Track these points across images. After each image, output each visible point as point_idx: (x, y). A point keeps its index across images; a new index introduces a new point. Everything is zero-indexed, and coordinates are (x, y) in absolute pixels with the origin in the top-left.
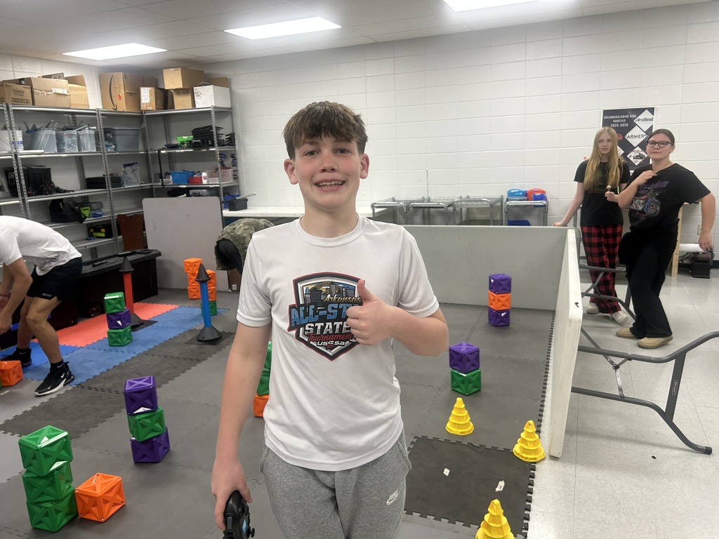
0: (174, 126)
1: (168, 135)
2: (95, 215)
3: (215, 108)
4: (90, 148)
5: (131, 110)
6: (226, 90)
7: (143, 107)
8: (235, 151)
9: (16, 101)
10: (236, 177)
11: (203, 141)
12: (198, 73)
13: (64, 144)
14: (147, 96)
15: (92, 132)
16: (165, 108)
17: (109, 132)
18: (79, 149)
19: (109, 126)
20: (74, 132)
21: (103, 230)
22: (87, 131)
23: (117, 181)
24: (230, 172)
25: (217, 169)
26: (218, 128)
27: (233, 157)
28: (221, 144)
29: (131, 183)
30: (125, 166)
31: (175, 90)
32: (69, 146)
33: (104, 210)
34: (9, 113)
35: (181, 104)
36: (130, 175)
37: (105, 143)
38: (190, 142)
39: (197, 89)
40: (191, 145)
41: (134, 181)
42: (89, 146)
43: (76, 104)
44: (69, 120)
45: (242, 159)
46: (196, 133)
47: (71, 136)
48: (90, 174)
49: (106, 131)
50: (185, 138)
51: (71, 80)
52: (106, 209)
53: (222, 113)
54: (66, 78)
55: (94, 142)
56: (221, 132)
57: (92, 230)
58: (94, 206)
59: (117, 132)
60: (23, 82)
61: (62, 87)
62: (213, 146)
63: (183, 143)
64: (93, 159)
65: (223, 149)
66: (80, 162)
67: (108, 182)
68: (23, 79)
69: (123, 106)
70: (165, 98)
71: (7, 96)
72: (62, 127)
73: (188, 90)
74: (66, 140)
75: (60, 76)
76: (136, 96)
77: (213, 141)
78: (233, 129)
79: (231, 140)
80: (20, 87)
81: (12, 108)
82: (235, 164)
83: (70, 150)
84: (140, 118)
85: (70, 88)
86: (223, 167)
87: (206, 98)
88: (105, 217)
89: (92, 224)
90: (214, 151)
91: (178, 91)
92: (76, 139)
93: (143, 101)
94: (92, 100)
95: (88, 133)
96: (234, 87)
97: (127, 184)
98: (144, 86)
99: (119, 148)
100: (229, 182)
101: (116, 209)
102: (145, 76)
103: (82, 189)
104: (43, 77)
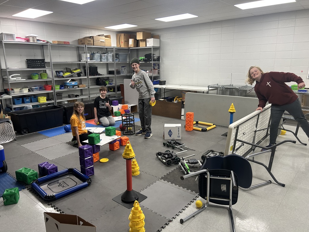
0: (140, 53)
1: (138, 56)
2: (110, 84)
3: (153, 47)
4: (110, 60)
5: (126, 47)
6: (158, 40)
7: (130, 46)
8: (159, 63)
9: (88, 44)
10: (159, 73)
11: (148, 59)
12: (149, 34)
13: (102, 59)
14: (131, 41)
15: (112, 55)
16: (137, 46)
17: (117, 55)
18: (107, 60)
19: (118, 52)
20: (106, 55)
21: (112, 89)
22: (110, 54)
23: (118, 72)
24: (157, 71)
25: (152, 70)
26: (153, 54)
27: (159, 65)
28: (154, 60)
29: (123, 73)
30: (122, 67)
31: (140, 40)
32: (104, 59)
33: (113, 82)
34: (86, 49)
35: (142, 45)
36: (123, 70)
37: (116, 59)
38: (144, 59)
39: (148, 40)
41: (125, 72)
43: (107, 45)
44: (105, 51)
45: (162, 66)
46: (146, 56)
48: (110, 70)
49: (116, 54)
53: (155, 49)
54: (105, 36)
55: (112, 58)
56: (154, 56)
57: (109, 89)
58: (110, 81)
59: (120, 55)
60: (91, 38)
61: (103, 39)
62: (151, 61)
63: (141, 59)
64: (112, 64)
65: (155, 62)
66: (107, 65)
67: (115, 73)
68: (91, 36)
69: (123, 46)
70: (137, 43)
71: (86, 42)
72: (102, 53)
73: (144, 40)
74: (103, 57)
75: (103, 35)
76: (127, 42)
77: (151, 59)
78: (160, 55)
79: (158, 59)
81: (87, 46)
82: (159, 68)
83: (104, 61)
84: (129, 50)
85: (106, 40)
86: (154, 69)
87: (151, 43)
88: (113, 85)
89: (109, 86)
90: (151, 63)
92: (106, 57)
93: (129, 44)
94: (113, 43)
96: (161, 39)
98: (131, 38)
99: (120, 61)
100: (156, 74)
101: (117, 82)
102: (130, 34)
103: (107, 74)
104: (98, 36)
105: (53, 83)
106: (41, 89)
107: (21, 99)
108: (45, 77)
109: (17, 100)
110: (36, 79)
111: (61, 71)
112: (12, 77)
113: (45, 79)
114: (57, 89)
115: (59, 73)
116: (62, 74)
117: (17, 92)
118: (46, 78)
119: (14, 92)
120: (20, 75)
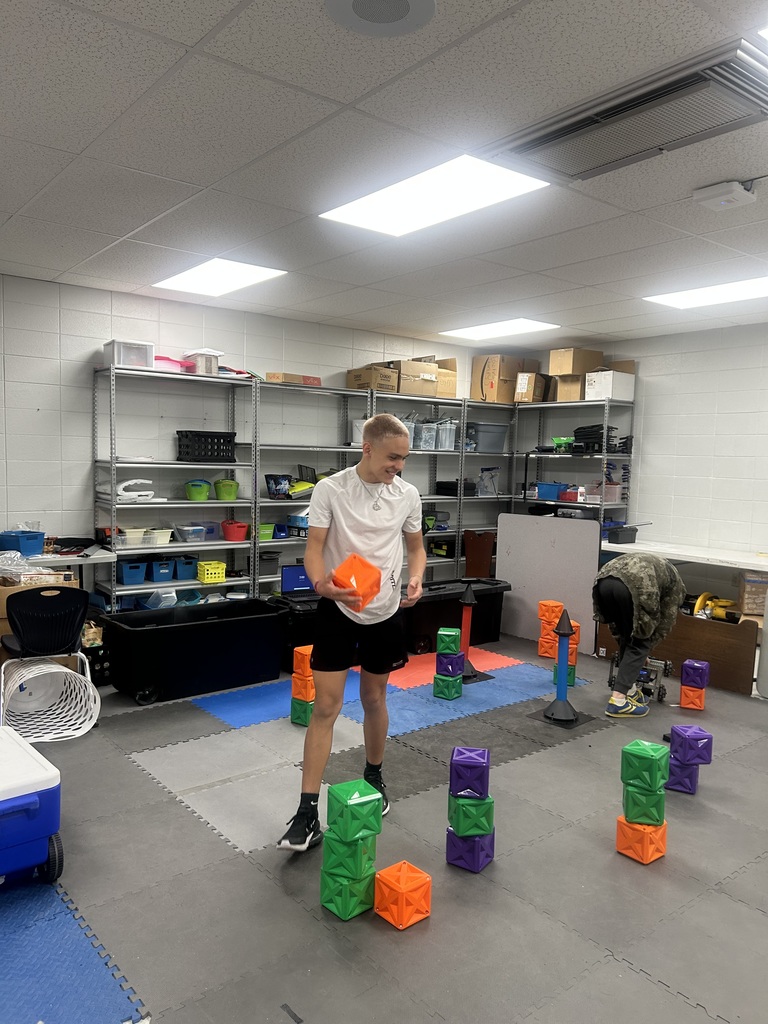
0: (552, 423)
1: (541, 435)
2: (439, 528)
3: (611, 401)
5: (503, 402)
6: (629, 378)
7: (517, 398)
8: (630, 461)
9: (381, 387)
10: (624, 497)
11: (587, 444)
12: (595, 355)
13: (421, 439)
14: (524, 384)
15: (454, 427)
16: (545, 399)
17: (472, 428)
18: (436, 446)
19: (474, 419)
20: (434, 426)
21: (445, 547)
22: (448, 426)
23: (471, 489)
24: (618, 488)
25: (600, 484)
26: (610, 429)
27: (626, 468)
28: (611, 450)
29: (487, 493)
30: (483, 470)
31: (560, 376)
32: (426, 442)
33: (450, 523)
34: (372, 400)
35: (566, 395)
36: (487, 482)
37: (466, 440)
38: (570, 445)
39: (590, 376)
40: (570, 448)
41: (490, 491)
42: (447, 444)
43: (442, 394)
44: (429, 411)
45: (639, 473)
46: (579, 433)
47: (429, 430)
48: (441, 478)
49: (469, 426)
50: (564, 440)
51: (442, 364)
52: (452, 522)
53: (619, 408)
54: (437, 362)
55: (454, 439)
56: (613, 434)
57: (432, 546)
58: (440, 516)
59: (481, 428)
60: (392, 366)
61: (430, 372)
62: (600, 451)
63: (559, 446)
64: (450, 459)
65: (613, 457)
66: (433, 461)
67: (461, 489)
68: (392, 362)
69: (493, 397)
70: (546, 386)
71: (374, 380)
72: (422, 419)
73: (578, 378)
74: (425, 435)
75: (430, 359)
76: (510, 383)
77: (601, 446)
78: (631, 431)
79: (626, 446)
80: (388, 372)
81: (375, 395)
82: (626, 478)
83: (427, 447)
84: (511, 412)
85: (439, 374)
86: (610, 481)
87: (601, 387)
88: (450, 532)
89: (433, 537)
90: (601, 459)
91: (565, 378)
92: (434, 434)
93: (518, 390)
94: (460, 388)
95: (449, 426)
96: (642, 374)
97: (482, 494)
98: (523, 372)
99: (480, 449)
100: (614, 502)
101: (464, 522)
102: (526, 358)
103: (430, 494)
104: (413, 360)
106: (211, 533)
107: (143, 567)
108: (230, 494)
109: (131, 568)
110: (201, 498)
112: (126, 489)
114: (265, 537)
115: (277, 483)
116: (285, 486)
117: (135, 541)
118: (232, 499)
119: (123, 542)
120: (151, 482)
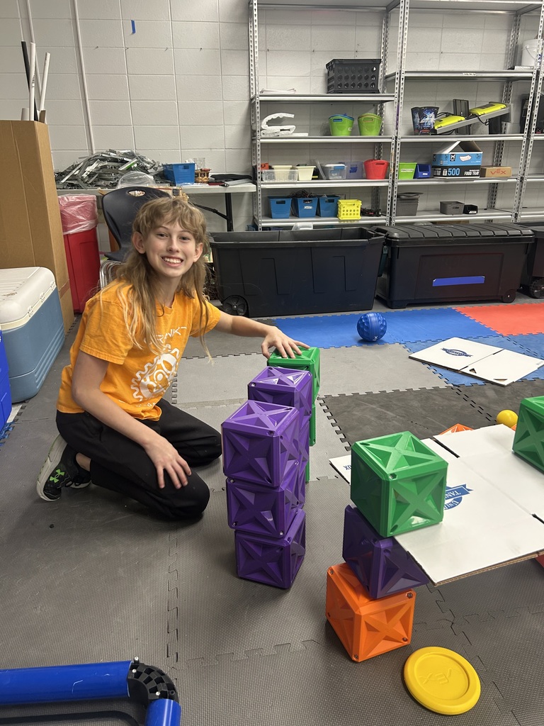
105: (396, 152)
106: (354, 172)
107: (289, 201)
110: (343, 135)
111: (431, 109)
113: (371, 136)
114: (405, 174)
115: (422, 116)
116: (430, 119)
117: (282, 176)
118: (374, 133)
119: (272, 177)
120: (292, 116)
